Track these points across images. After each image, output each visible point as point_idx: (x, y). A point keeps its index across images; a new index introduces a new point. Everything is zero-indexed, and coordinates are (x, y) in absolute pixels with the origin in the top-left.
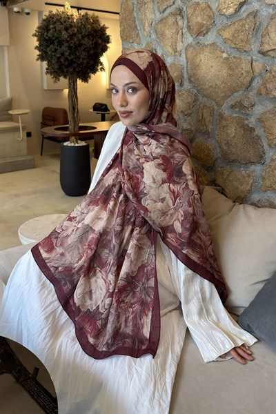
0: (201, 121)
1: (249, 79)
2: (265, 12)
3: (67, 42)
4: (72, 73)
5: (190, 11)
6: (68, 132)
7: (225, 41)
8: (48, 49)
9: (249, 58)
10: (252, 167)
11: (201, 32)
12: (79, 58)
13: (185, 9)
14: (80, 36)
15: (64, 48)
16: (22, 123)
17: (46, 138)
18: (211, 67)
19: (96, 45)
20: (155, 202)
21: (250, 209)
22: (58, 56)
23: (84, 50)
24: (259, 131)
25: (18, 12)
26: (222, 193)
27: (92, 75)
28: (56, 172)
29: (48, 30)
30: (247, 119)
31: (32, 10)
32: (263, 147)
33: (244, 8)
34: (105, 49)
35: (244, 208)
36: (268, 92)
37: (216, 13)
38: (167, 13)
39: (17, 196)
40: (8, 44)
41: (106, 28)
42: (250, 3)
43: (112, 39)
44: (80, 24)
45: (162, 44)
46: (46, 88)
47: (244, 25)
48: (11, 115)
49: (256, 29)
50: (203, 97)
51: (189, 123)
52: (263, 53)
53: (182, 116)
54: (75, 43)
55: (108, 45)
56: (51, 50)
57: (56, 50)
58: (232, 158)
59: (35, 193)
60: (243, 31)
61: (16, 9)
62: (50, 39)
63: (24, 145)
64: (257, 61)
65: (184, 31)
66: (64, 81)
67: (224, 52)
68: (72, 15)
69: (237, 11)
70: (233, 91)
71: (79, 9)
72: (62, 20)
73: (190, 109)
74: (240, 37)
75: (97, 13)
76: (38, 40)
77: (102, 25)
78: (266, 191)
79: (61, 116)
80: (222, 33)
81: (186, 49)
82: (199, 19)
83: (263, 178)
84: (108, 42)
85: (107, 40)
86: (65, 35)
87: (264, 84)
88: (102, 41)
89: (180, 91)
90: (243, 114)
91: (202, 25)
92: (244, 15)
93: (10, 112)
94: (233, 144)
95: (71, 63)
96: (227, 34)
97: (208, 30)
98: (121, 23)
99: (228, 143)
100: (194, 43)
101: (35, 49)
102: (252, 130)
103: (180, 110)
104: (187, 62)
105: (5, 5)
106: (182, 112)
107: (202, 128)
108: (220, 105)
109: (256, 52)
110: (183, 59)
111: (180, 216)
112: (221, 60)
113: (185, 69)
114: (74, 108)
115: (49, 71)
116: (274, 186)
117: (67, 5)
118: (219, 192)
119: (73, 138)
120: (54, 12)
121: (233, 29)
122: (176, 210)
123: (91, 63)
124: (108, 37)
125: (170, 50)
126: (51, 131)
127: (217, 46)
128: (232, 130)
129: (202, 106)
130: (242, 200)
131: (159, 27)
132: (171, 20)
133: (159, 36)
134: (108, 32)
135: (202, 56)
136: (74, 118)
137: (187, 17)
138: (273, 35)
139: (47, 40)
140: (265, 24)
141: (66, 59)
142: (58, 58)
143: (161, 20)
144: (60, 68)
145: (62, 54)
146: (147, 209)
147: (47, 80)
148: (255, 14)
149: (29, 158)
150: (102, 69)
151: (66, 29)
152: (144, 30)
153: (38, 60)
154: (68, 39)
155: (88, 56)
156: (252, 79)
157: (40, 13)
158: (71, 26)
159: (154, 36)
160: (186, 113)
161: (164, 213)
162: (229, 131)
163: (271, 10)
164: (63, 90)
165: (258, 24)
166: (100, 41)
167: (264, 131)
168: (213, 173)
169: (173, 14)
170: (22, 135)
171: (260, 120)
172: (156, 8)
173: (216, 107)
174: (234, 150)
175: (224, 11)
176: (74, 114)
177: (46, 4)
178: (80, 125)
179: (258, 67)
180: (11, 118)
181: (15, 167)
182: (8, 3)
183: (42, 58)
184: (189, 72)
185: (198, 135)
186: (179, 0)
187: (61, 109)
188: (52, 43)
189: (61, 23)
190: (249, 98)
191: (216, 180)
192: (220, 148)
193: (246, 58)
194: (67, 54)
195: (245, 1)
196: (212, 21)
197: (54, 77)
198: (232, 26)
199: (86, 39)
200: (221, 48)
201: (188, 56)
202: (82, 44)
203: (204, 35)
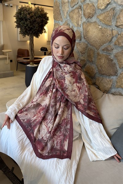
0: (89, 56)
1: (111, 38)
2: (118, 8)
3: (29, 19)
4: (31, 34)
5: (85, 7)
6: (29, 60)
7: (100, 21)
8: (21, 23)
9: (111, 28)
10: (112, 77)
11: (90, 16)
12: (34, 27)
13: (82, 6)
14: (35, 17)
15: (28, 22)
16: (8, 56)
17: (19, 63)
18: (94, 33)
20: (71, 92)
21: (111, 96)
22: (25, 26)
23: (37, 23)
24: (115, 61)
25: (7, 6)
26: (98, 89)
27: (40, 35)
28: (24, 78)
29: (21, 14)
30: (110, 56)
31: (14, 5)
32: (117, 68)
33: (109, 6)
34: (46, 23)
36: (119, 44)
37: (97, 8)
38: (74, 8)
39: (5, 89)
40: (2, 20)
41: (47, 14)
42: (112, 4)
43: (49, 18)
44: (35, 12)
45: (72, 22)
46: (19, 40)
47: (109, 14)
48: (3, 52)
49: (114, 16)
50: (90, 45)
51: (84, 57)
52: (117, 27)
53: (80, 54)
54: (33, 20)
55: (48, 21)
56: (22, 23)
57: (24, 23)
58: (103, 73)
59: (14, 87)
60: (108, 17)
61: (6, 4)
62: (21, 18)
63: (9, 66)
64: (114, 30)
65: (82, 16)
66: (27, 37)
67: (99, 26)
68: (32, 8)
69: (106, 7)
70: (104, 43)
71: (35, 5)
72: (27, 10)
73: (84, 51)
74: (107, 19)
75: (43, 7)
76: (16, 19)
77: (45, 12)
78: (118, 88)
79: (26, 53)
80: (99, 17)
81: (83, 24)
82: (89, 11)
83: (117, 82)
84: (48, 20)
85: (47, 19)
86: (28, 16)
87: (118, 40)
88: (45, 19)
89: (80, 43)
90: (108, 53)
91: (90, 14)
92: (109, 9)
93: (3, 51)
94: (104, 67)
95: (31, 29)
96: (101, 18)
97: (93, 16)
98: (54, 12)
99: (101, 66)
100: (86, 21)
101: (15, 22)
102: (112, 60)
103: (80, 51)
104: (83, 30)
105: (1, 2)
106: (81, 52)
107: (89, 59)
108: (98, 49)
109: (114, 26)
110: (81, 29)
111: (82, 97)
112: (99, 29)
113: (82, 33)
114: (32, 49)
115: (21, 33)
116: (122, 86)
117: (30, 3)
119: (31, 63)
120: (24, 6)
121: (104, 15)
122: (80, 94)
123: (40, 29)
124: (48, 18)
125: (76, 24)
126: (21, 59)
128: (103, 61)
129: (89, 49)
130: (107, 92)
131: (71, 14)
133: (71, 18)
134: (48, 15)
135: (90, 27)
136: (32, 54)
137: (84, 10)
138: (121, 19)
139: (20, 19)
140: (118, 14)
141: (29, 27)
142: (25, 27)
143: (72, 11)
144: (26, 31)
145: (27, 25)
146: (68, 95)
147: (20, 37)
148: (114, 9)
149: (11, 71)
150: (45, 32)
151: (29, 14)
152: (64, 15)
153: (16, 27)
155: (39, 26)
157: (17, 6)
158: (31, 13)
159: (68, 18)
161: (75, 96)
162: (102, 61)
163: (121, 7)
164: (27, 41)
165: (115, 13)
166: (44, 19)
167: (117, 61)
168: (94, 80)
169: (77, 8)
170: (8, 61)
171: (115, 56)
172: (70, 5)
173: (96, 50)
174: (104, 69)
175: (100, 7)
176: (32, 52)
177: (20, 2)
178: (35, 57)
179: (115, 32)
180: (3, 54)
181: (5, 76)
182: (3, 1)
183: (18, 27)
184: (84, 34)
185: (88, 62)
186: (80, 2)
187: (26, 50)
188: (22, 20)
189: (27, 11)
190: (110, 46)
191: (95, 83)
192: (98, 68)
193: (109, 29)
194: (29, 25)
195: (109, 3)
196: (95, 12)
197: (23, 35)
198: (104, 14)
199: (38, 18)
200: (98, 24)
201: (84, 27)
202: (36, 21)
203: (91, 18)
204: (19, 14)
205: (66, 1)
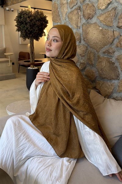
0: (89, 59)
1: (112, 39)
2: (120, 8)
3: (29, 23)
4: (31, 37)
5: (84, 8)
6: (30, 63)
7: (101, 22)
8: (21, 26)
9: (112, 30)
10: (113, 81)
11: (90, 17)
12: (34, 30)
13: (82, 7)
14: (35, 20)
15: (28, 26)
16: (10, 59)
17: (21, 65)
18: (94, 34)
19: (42, 24)
21: (112, 101)
23: (37, 27)
24: (117, 64)
25: (8, 10)
26: (99, 93)
27: (40, 38)
28: (25, 80)
29: (21, 18)
30: (111, 59)
31: (14, 9)
32: (118, 72)
33: (110, 6)
34: (46, 26)
35: (110, 101)
36: (121, 46)
37: (97, 9)
38: (73, 8)
39: (8, 91)
40: (4, 24)
41: (47, 17)
42: (113, 3)
43: (49, 22)
44: (35, 15)
45: (71, 23)
46: (20, 43)
47: (110, 14)
48: (5, 55)
49: (116, 16)
50: (90, 48)
51: (84, 60)
52: (119, 27)
53: (80, 57)
54: (33, 24)
55: (47, 24)
57: (24, 26)
58: (104, 77)
59: (15, 89)
60: (109, 17)
61: (7, 9)
63: (11, 68)
64: (116, 31)
65: (81, 17)
66: (28, 40)
67: (100, 27)
68: (31, 11)
69: (106, 7)
70: (105, 45)
71: (35, 9)
72: (27, 13)
73: (84, 54)
74: (108, 20)
75: (42, 10)
76: (16, 22)
77: (44, 15)
78: (120, 92)
79: (27, 56)
80: (99, 18)
81: (82, 26)
82: (89, 11)
83: (119, 86)
84: (47, 23)
85: (47, 22)
86: (28, 20)
87: (119, 42)
88: (45, 23)
89: (79, 45)
90: (109, 56)
91: (90, 14)
92: (110, 9)
93: (5, 54)
94: (105, 70)
95: (31, 32)
96: (101, 18)
97: (93, 16)
99: (102, 70)
100: (86, 23)
101: (15, 26)
102: (114, 63)
103: (79, 54)
104: (83, 32)
105: (2, 7)
106: (80, 55)
107: (89, 62)
108: (98, 52)
109: (116, 27)
110: (81, 31)
112: (99, 30)
113: (82, 35)
114: (32, 52)
115: (21, 36)
117: (29, 7)
118: (98, 92)
120: (24, 10)
121: (104, 16)
123: (40, 32)
124: (47, 21)
125: (75, 26)
126: (22, 62)
127: (97, 24)
128: (104, 64)
129: (90, 52)
130: (109, 97)
131: (70, 15)
132: (75, 12)
133: (70, 20)
134: (47, 19)
135: (90, 29)
136: (32, 57)
137: (83, 11)
139: (20, 22)
140: (120, 13)
141: (29, 31)
142: (25, 30)
143: (71, 12)
144: (26, 35)
145: (27, 28)
147: (21, 39)
148: (115, 9)
149: (13, 74)
150: (45, 35)
151: (29, 17)
152: (63, 17)
153: (16, 31)
154: (30, 22)
155: (39, 29)
156: (114, 39)
157: (18, 10)
158: (31, 16)
159: (67, 20)
160: (82, 55)
162: (103, 64)
164: (28, 44)
165: (116, 13)
166: (44, 23)
167: (119, 64)
168: (95, 84)
169: (77, 9)
170: (10, 64)
171: (117, 59)
172: (68, 7)
173: (96, 53)
174: (104, 73)
175: (101, 7)
176: (32, 55)
177: (20, 6)
178: (35, 60)
179: (116, 34)
180: (5, 57)
181: (7, 78)
182: (4, 6)
183: (18, 30)
184: (84, 36)
185: (88, 65)
186: (79, 3)
187: (27, 53)
188: (23, 23)
189: (27, 15)
190: (112, 48)
191: (96, 87)
192: (98, 71)
193: (111, 30)
194: (29, 28)
195: (110, 3)
196: (95, 12)
197: (24, 38)
198: (104, 14)
199: (38, 22)
200: (99, 25)
201: (83, 28)
202: (36, 24)
203: (91, 19)
204: (19, 17)
205: (65, 2)
